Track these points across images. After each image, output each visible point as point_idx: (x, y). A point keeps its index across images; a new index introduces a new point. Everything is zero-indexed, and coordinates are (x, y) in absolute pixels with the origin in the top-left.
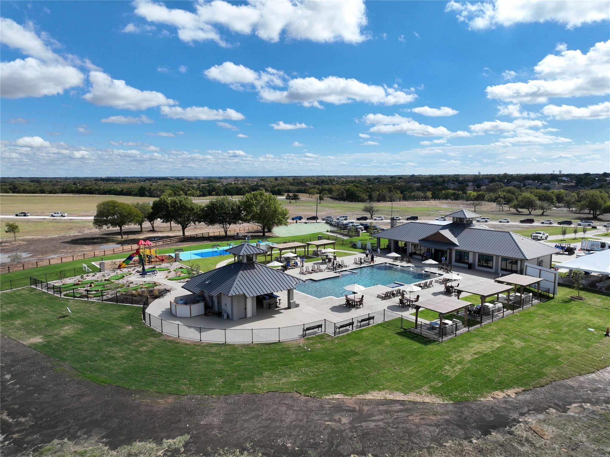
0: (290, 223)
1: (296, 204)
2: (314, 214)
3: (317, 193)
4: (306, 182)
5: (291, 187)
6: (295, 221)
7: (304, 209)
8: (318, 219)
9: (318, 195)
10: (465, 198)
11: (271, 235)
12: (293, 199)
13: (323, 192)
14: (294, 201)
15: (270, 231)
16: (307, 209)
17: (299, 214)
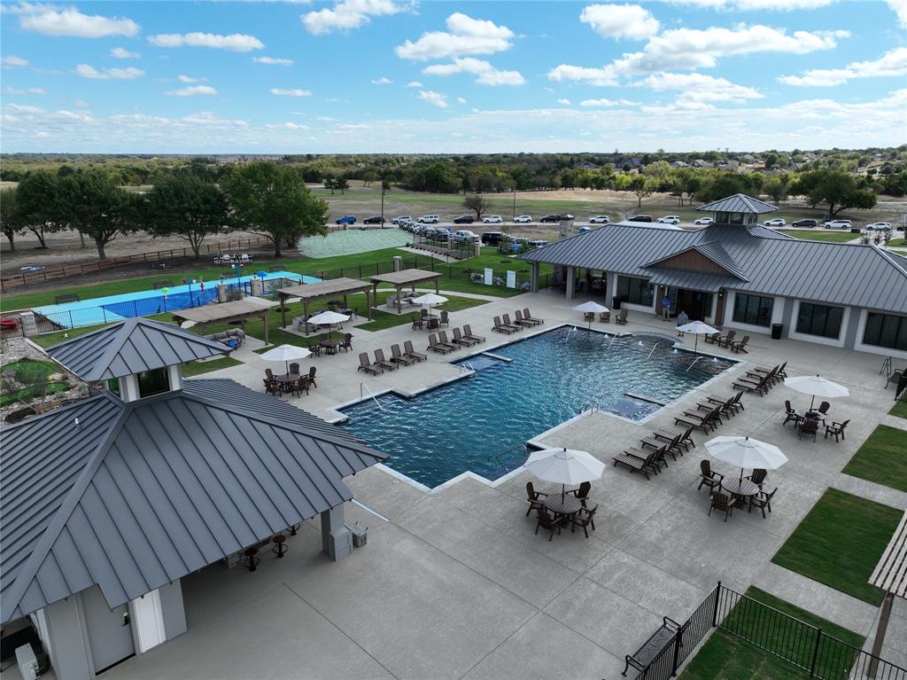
0: (333, 230)
1: (342, 196)
2: (376, 213)
3: (378, 179)
4: (357, 162)
5: (333, 170)
6: (341, 226)
7: (357, 205)
8: (384, 221)
9: (380, 183)
10: (613, 186)
11: (295, 255)
12: (337, 188)
13: (388, 177)
14: (339, 191)
15: (292, 246)
16: (362, 205)
17: (350, 212)
